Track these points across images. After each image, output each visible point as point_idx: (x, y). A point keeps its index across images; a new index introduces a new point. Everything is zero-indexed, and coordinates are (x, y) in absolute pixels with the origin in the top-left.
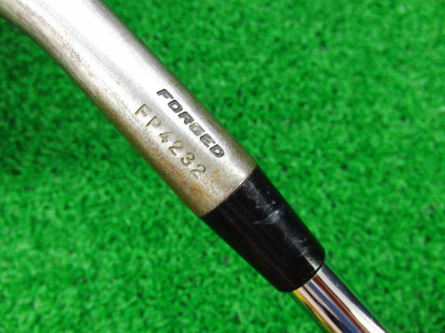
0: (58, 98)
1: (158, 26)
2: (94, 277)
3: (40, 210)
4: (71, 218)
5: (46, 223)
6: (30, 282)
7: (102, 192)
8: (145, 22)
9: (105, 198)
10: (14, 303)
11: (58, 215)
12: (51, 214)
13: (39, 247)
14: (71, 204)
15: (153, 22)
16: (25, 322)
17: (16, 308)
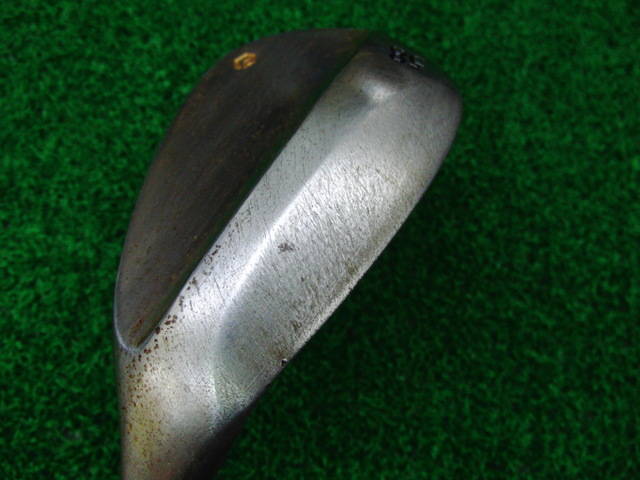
0: (87, 93)
1: (195, 34)
2: (97, 266)
3: (54, 198)
4: (83, 208)
5: (57, 211)
6: (35, 263)
7: (116, 187)
8: (184, 29)
9: (118, 194)
10: (17, 282)
11: (71, 204)
12: (64, 202)
13: (48, 231)
14: (85, 195)
15: (191, 29)
16: (24, 299)
17: (19, 286)
